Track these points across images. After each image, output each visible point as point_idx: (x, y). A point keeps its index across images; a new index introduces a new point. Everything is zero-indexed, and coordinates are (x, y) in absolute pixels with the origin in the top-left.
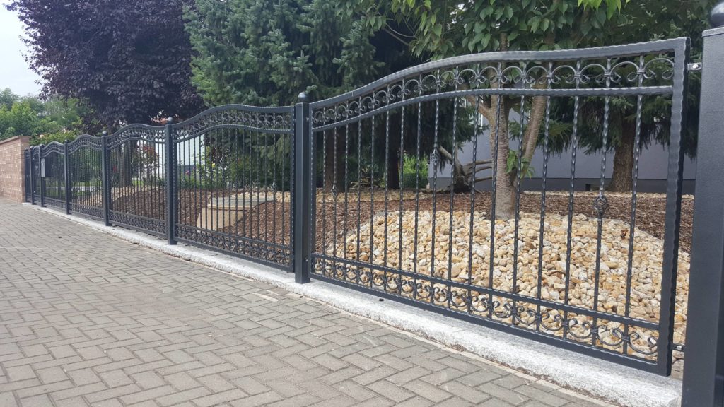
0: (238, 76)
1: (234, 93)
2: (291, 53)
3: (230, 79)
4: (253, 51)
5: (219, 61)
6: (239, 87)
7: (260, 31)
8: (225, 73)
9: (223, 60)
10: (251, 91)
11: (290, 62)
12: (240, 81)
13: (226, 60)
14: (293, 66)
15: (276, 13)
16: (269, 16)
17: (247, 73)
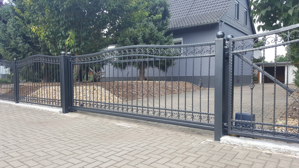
0: (10, 48)
1: (9, 53)
2: (24, 43)
3: (7, 49)
4: (14, 42)
5: (3, 44)
6: (10, 52)
7: (15, 36)
8: (6, 48)
9: (5, 44)
10: (14, 53)
11: (24, 46)
12: (10, 50)
13: (6, 44)
14: (24, 47)
15: (20, 31)
16: (18, 33)
17: (13, 48)
